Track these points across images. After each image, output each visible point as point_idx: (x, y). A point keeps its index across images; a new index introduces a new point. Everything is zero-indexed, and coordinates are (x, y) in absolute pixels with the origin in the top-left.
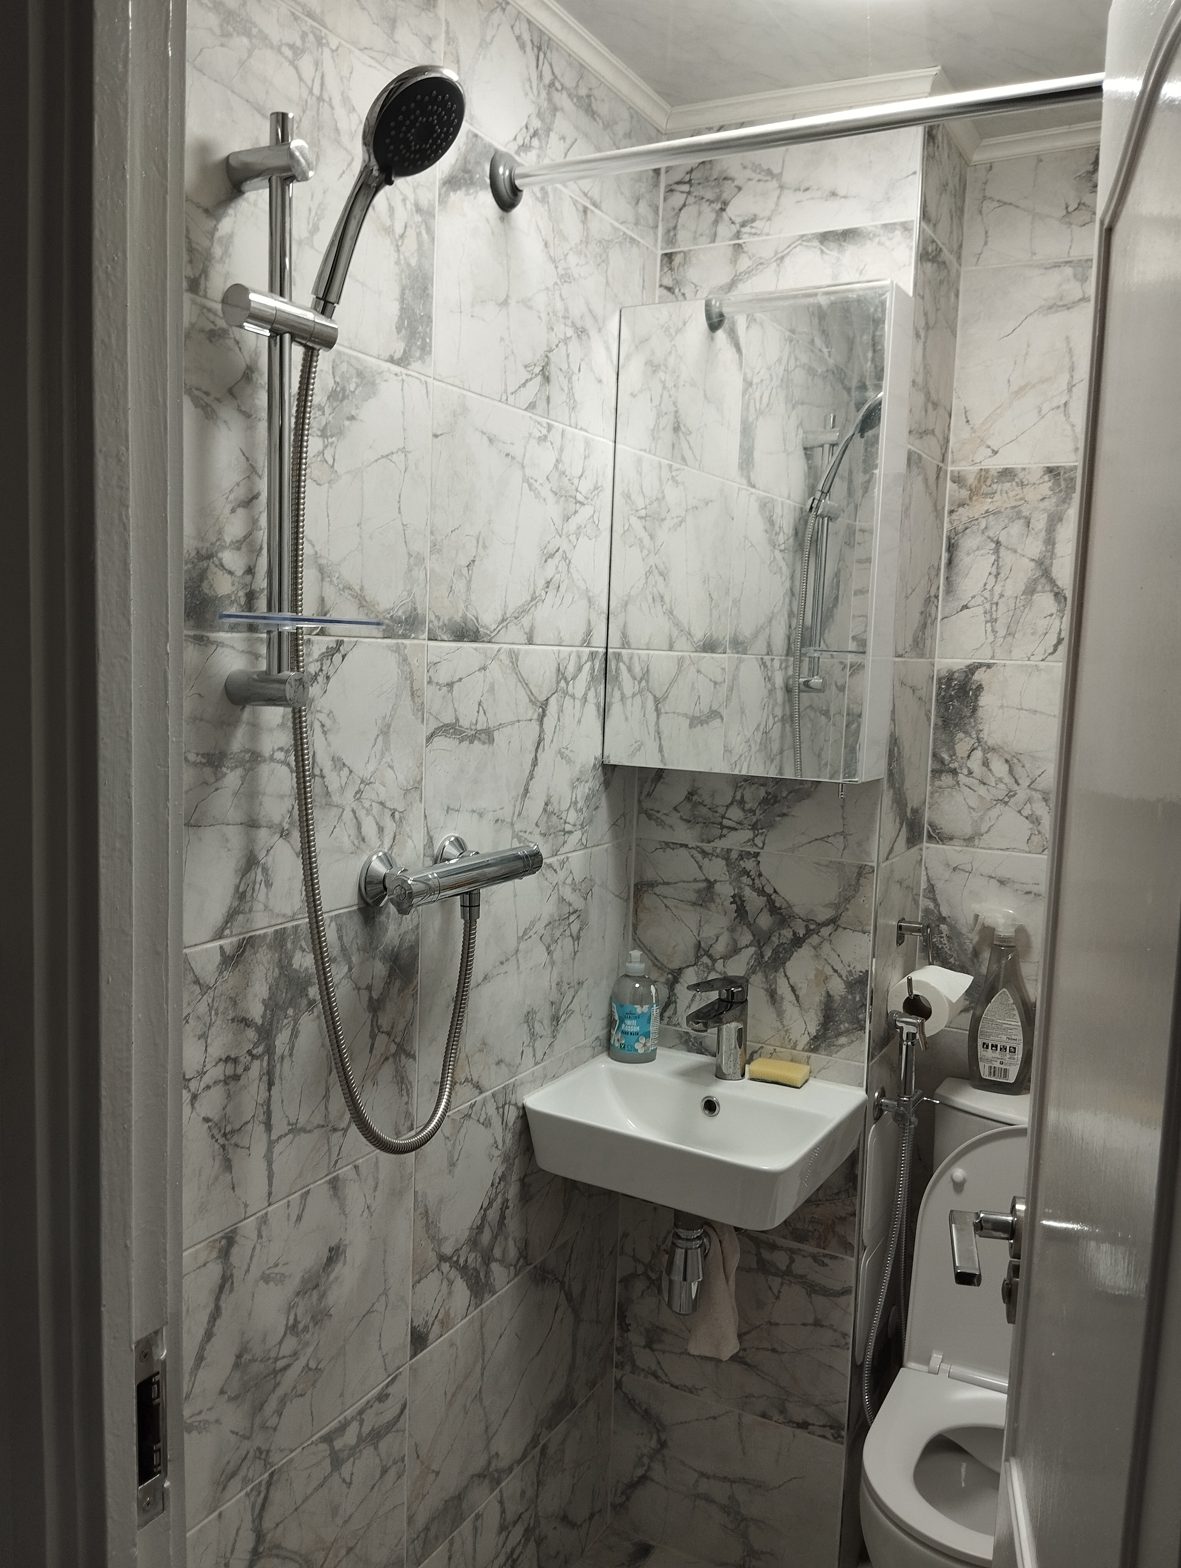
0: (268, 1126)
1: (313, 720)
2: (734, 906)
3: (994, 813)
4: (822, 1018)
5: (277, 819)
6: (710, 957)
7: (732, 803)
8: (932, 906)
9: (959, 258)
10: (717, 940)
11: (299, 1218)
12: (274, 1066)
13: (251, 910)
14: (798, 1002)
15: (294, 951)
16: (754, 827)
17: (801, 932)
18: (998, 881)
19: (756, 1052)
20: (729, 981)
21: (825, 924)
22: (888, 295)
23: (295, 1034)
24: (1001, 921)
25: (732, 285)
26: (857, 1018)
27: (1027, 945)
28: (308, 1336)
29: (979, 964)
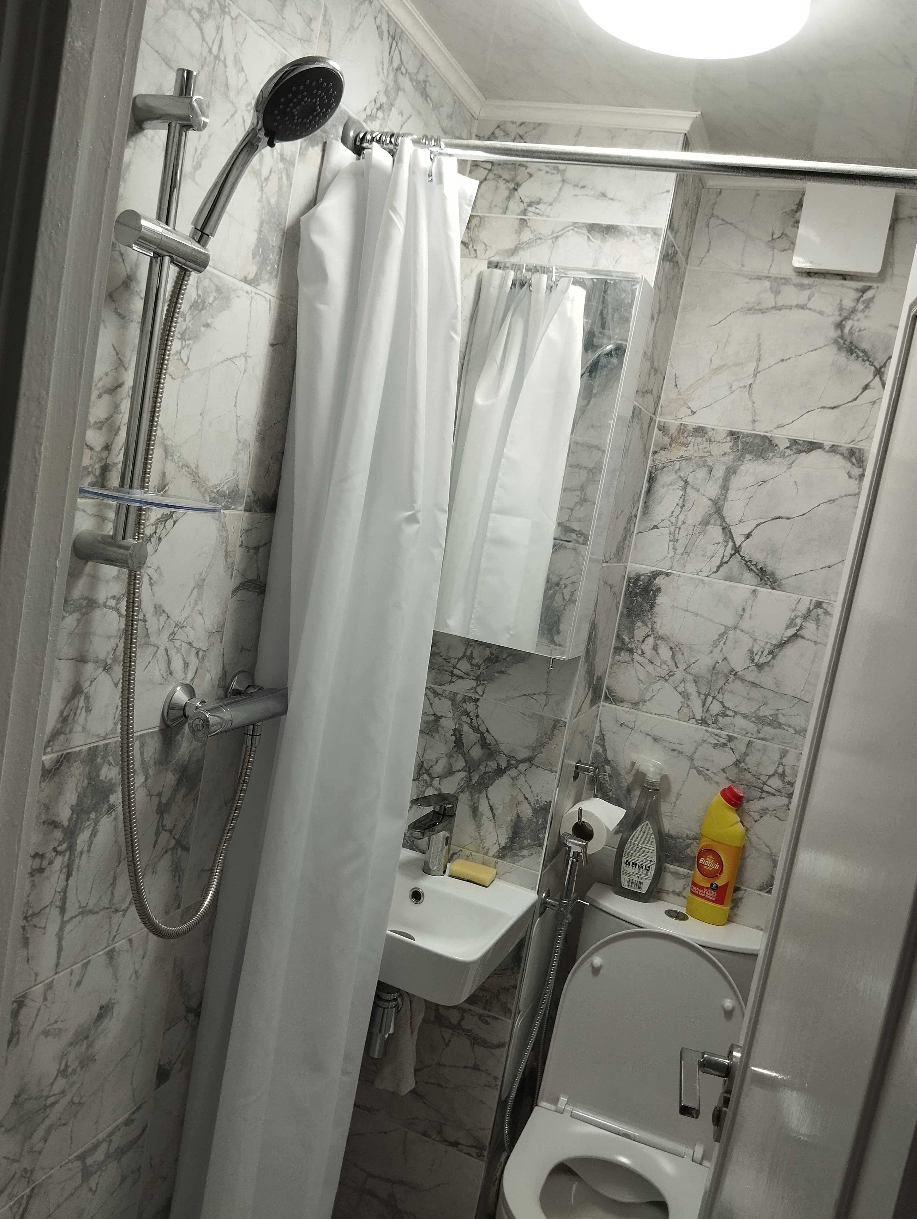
0: (63, 909)
1: (145, 574)
2: (454, 738)
3: (657, 686)
4: (511, 834)
5: (102, 656)
6: (430, 775)
8: (601, 751)
9: (687, 259)
10: (437, 763)
11: (79, 984)
12: (74, 860)
13: (71, 731)
14: (494, 819)
15: (102, 765)
16: (477, 678)
17: (504, 765)
18: (653, 738)
19: (456, 853)
20: (442, 798)
21: (523, 761)
22: (638, 286)
23: (94, 833)
24: (652, 769)
25: (514, 251)
26: (538, 837)
27: (668, 790)
28: (75, 1077)
29: (631, 800)
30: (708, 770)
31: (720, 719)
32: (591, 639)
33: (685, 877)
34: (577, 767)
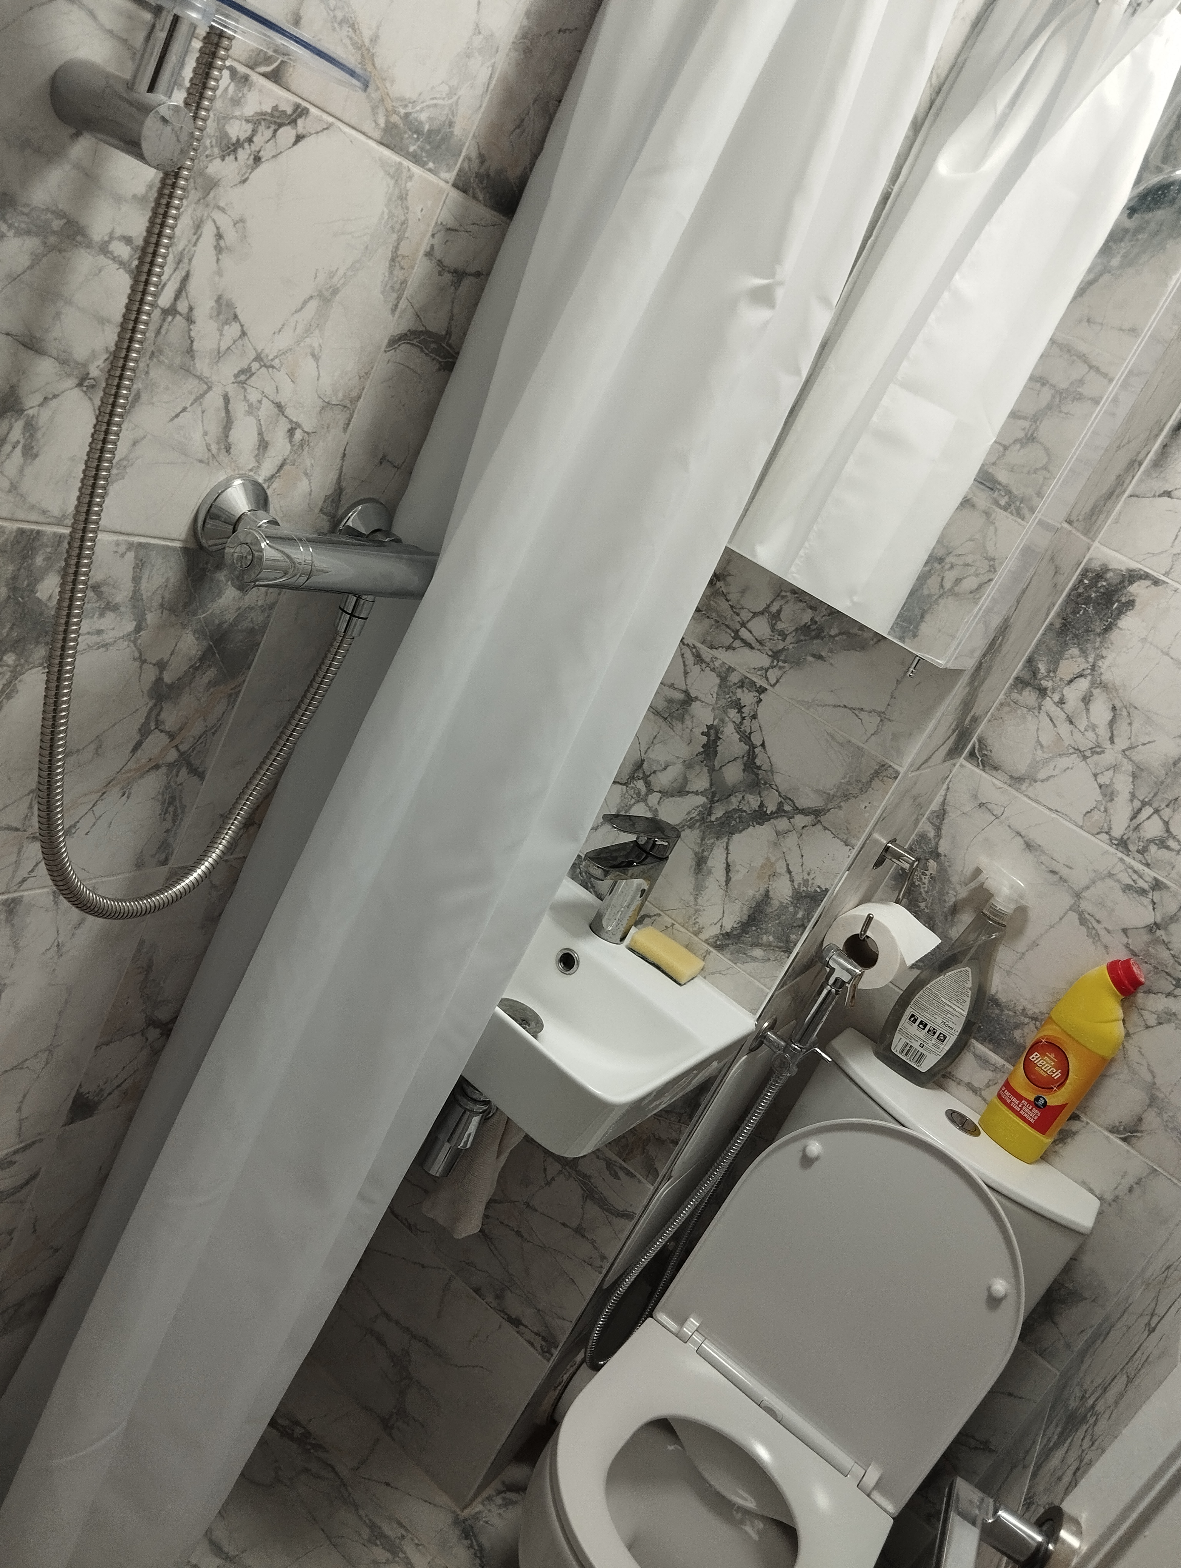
1: (207, 218)
2: (704, 739)
3: (1064, 762)
4: (745, 917)
6: (648, 784)
7: (762, 613)
8: (931, 834)
10: (665, 768)
14: (726, 885)
15: (45, 571)
16: (775, 655)
17: (771, 808)
18: (1025, 842)
19: (650, 917)
20: (655, 826)
21: (805, 812)
24: (1006, 891)
26: (788, 937)
27: (1020, 931)
29: (952, 926)
30: (1098, 922)
31: (1153, 848)
32: (993, 648)
33: (995, 1069)
34: (887, 849)
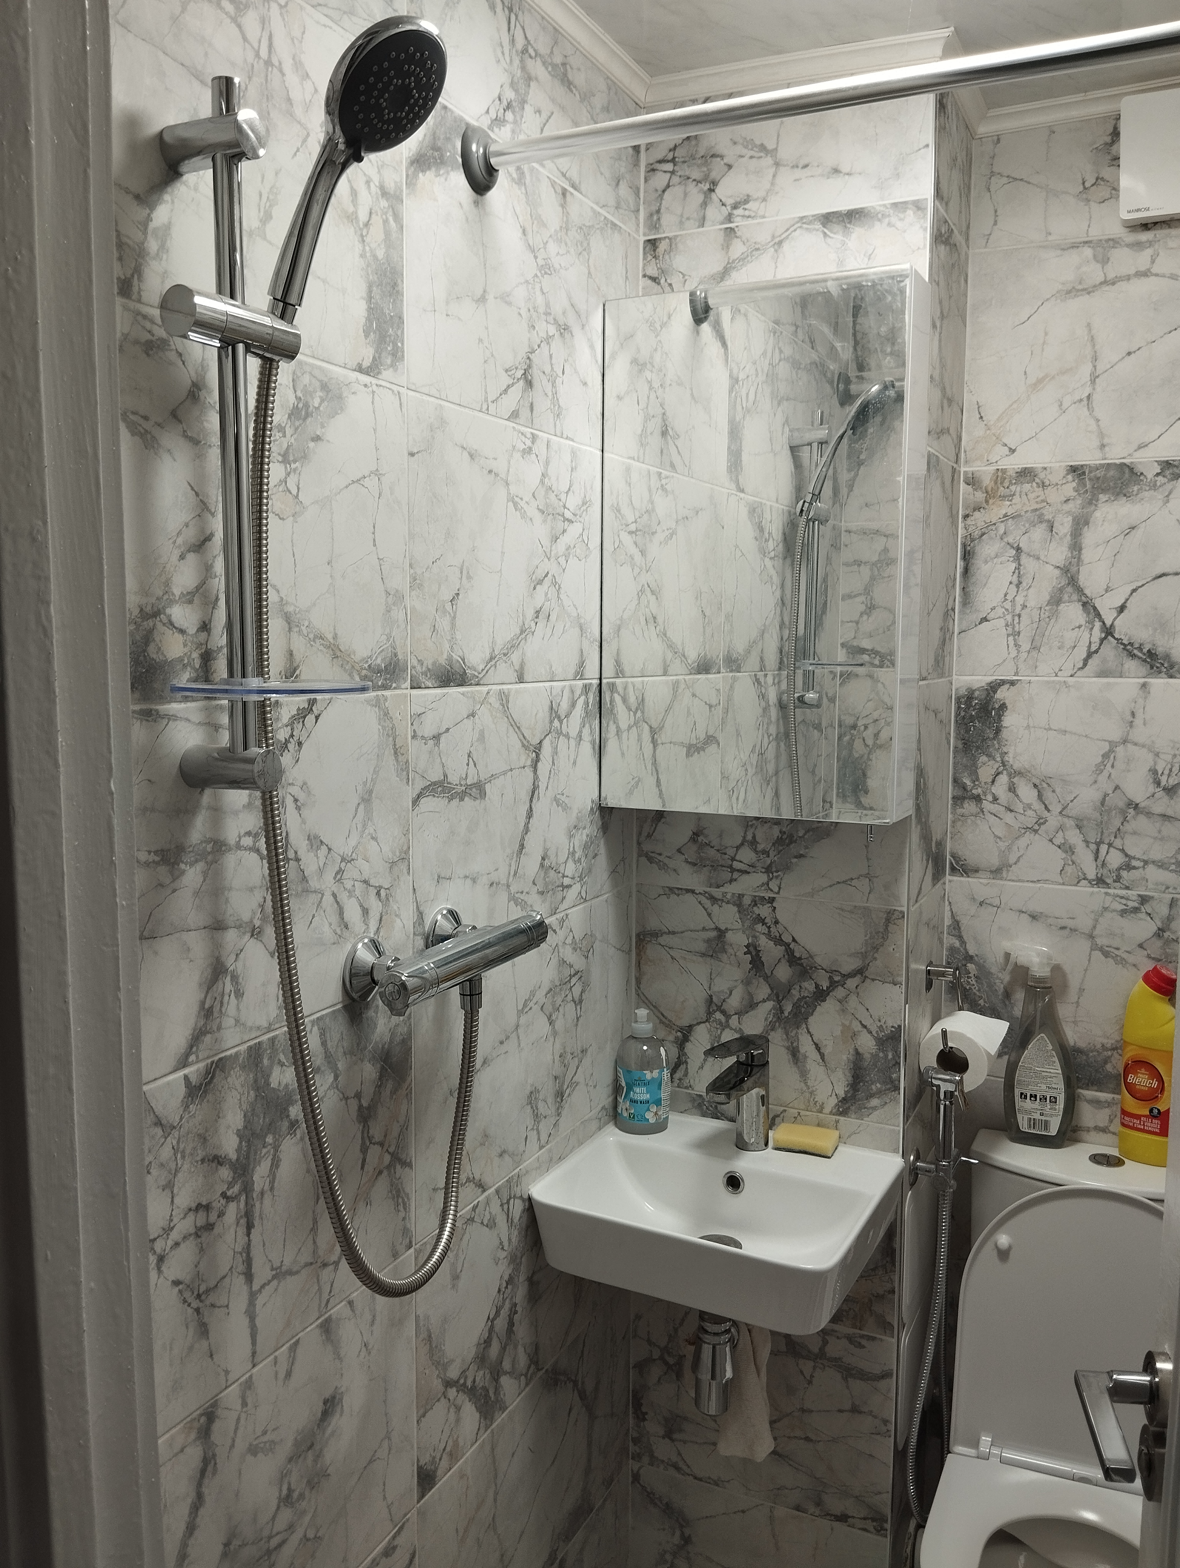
0: (249, 1276)
1: (285, 794)
2: (749, 957)
3: (1023, 842)
4: (850, 1079)
5: (246, 916)
6: (724, 1012)
7: (742, 844)
8: (957, 944)
9: (967, 240)
10: (731, 994)
11: (289, 1374)
12: (253, 1206)
13: (219, 1028)
14: (823, 1060)
15: (271, 1067)
16: (768, 870)
17: (825, 985)
18: (1030, 915)
19: (778, 1116)
20: (746, 1042)
21: (852, 975)
22: (907, 282)
23: (276, 1163)
24: (1036, 960)
25: (725, 273)
26: (891, 1078)
27: (1065, 986)
28: (304, 1504)
29: (1013, 1008)
30: (1118, 949)
31: (1124, 874)
32: (920, 789)
33: (1109, 1104)
34: (928, 972)
